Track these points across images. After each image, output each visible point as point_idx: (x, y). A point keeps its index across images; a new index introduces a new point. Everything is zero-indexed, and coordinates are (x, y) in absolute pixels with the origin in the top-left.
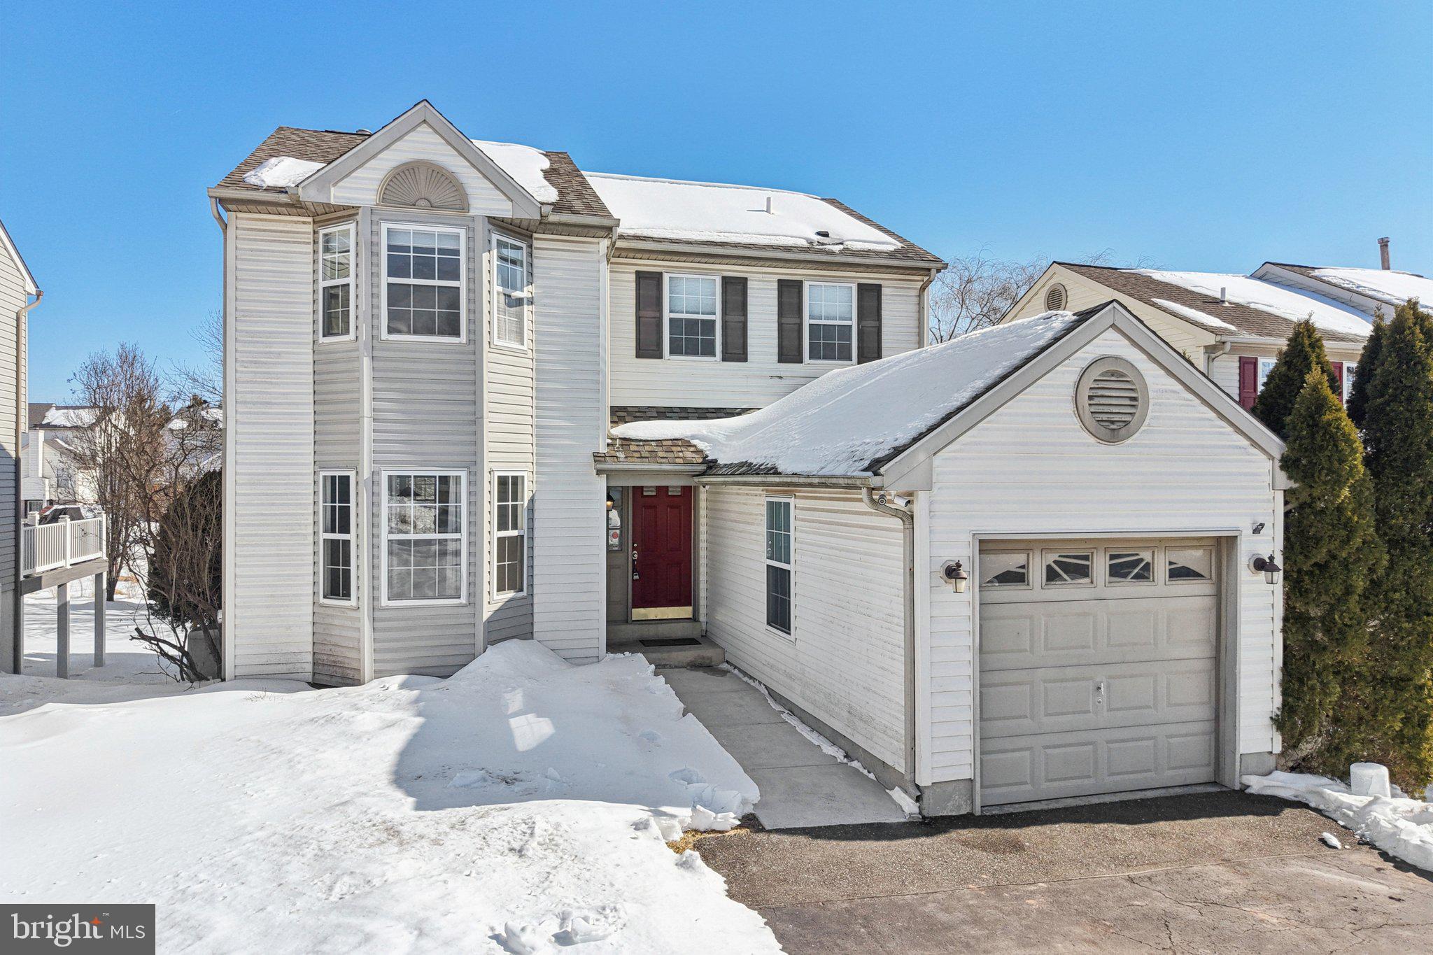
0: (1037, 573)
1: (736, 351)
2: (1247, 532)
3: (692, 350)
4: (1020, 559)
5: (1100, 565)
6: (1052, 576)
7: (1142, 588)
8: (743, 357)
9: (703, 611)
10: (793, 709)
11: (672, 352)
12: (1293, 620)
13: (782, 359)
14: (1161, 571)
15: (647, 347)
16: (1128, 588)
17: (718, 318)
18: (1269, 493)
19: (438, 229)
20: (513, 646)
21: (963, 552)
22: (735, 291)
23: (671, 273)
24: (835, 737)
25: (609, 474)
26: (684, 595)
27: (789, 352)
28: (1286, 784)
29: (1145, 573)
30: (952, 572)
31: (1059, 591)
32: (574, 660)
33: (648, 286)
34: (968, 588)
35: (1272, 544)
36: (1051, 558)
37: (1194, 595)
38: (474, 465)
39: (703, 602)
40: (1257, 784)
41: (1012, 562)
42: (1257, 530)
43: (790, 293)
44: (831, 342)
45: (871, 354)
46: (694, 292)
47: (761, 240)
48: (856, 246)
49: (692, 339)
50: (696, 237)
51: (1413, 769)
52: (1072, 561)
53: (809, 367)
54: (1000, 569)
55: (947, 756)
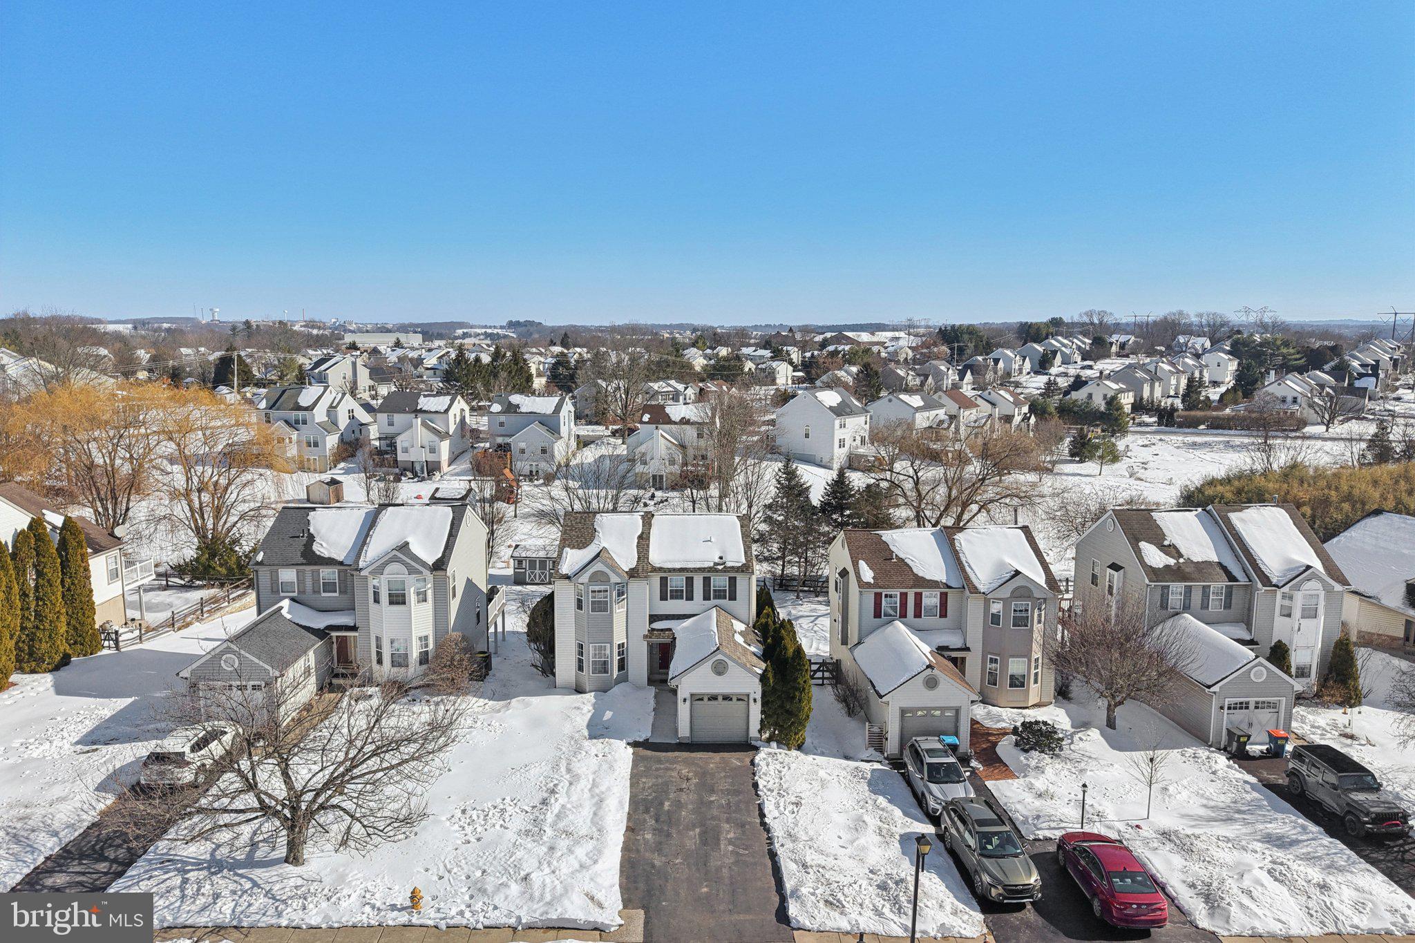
0: (705, 699)
1: (690, 597)
2: (753, 693)
3: (677, 598)
4: (702, 696)
5: (720, 698)
6: (709, 699)
7: (730, 702)
8: (692, 599)
11: (670, 598)
12: (763, 712)
13: (705, 599)
14: (734, 699)
15: (663, 597)
16: (726, 702)
17: (684, 588)
18: (758, 687)
19: (602, 587)
20: (622, 685)
21: (688, 696)
23: (670, 577)
25: (648, 641)
27: (706, 597)
28: (759, 744)
29: (731, 699)
30: (685, 700)
31: (710, 703)
33: (664, 581)
34: (688, 702)
35: (758, 696)
36: (708, 696)
37: (742, 706)
38: (611, 643)
41: (700, 697)
42: (755, 693)
43: (707, 581)
44: (720, 594)
45: (733, 597)
46: (677, 582)
47: (698, 565)
48: (729, 564)
49: (677, 595)
50: (678, 566)
51: (786, 744)
52: (713, 698)
53: (711, 602)
54: (697, 698)
55: (683, 732)
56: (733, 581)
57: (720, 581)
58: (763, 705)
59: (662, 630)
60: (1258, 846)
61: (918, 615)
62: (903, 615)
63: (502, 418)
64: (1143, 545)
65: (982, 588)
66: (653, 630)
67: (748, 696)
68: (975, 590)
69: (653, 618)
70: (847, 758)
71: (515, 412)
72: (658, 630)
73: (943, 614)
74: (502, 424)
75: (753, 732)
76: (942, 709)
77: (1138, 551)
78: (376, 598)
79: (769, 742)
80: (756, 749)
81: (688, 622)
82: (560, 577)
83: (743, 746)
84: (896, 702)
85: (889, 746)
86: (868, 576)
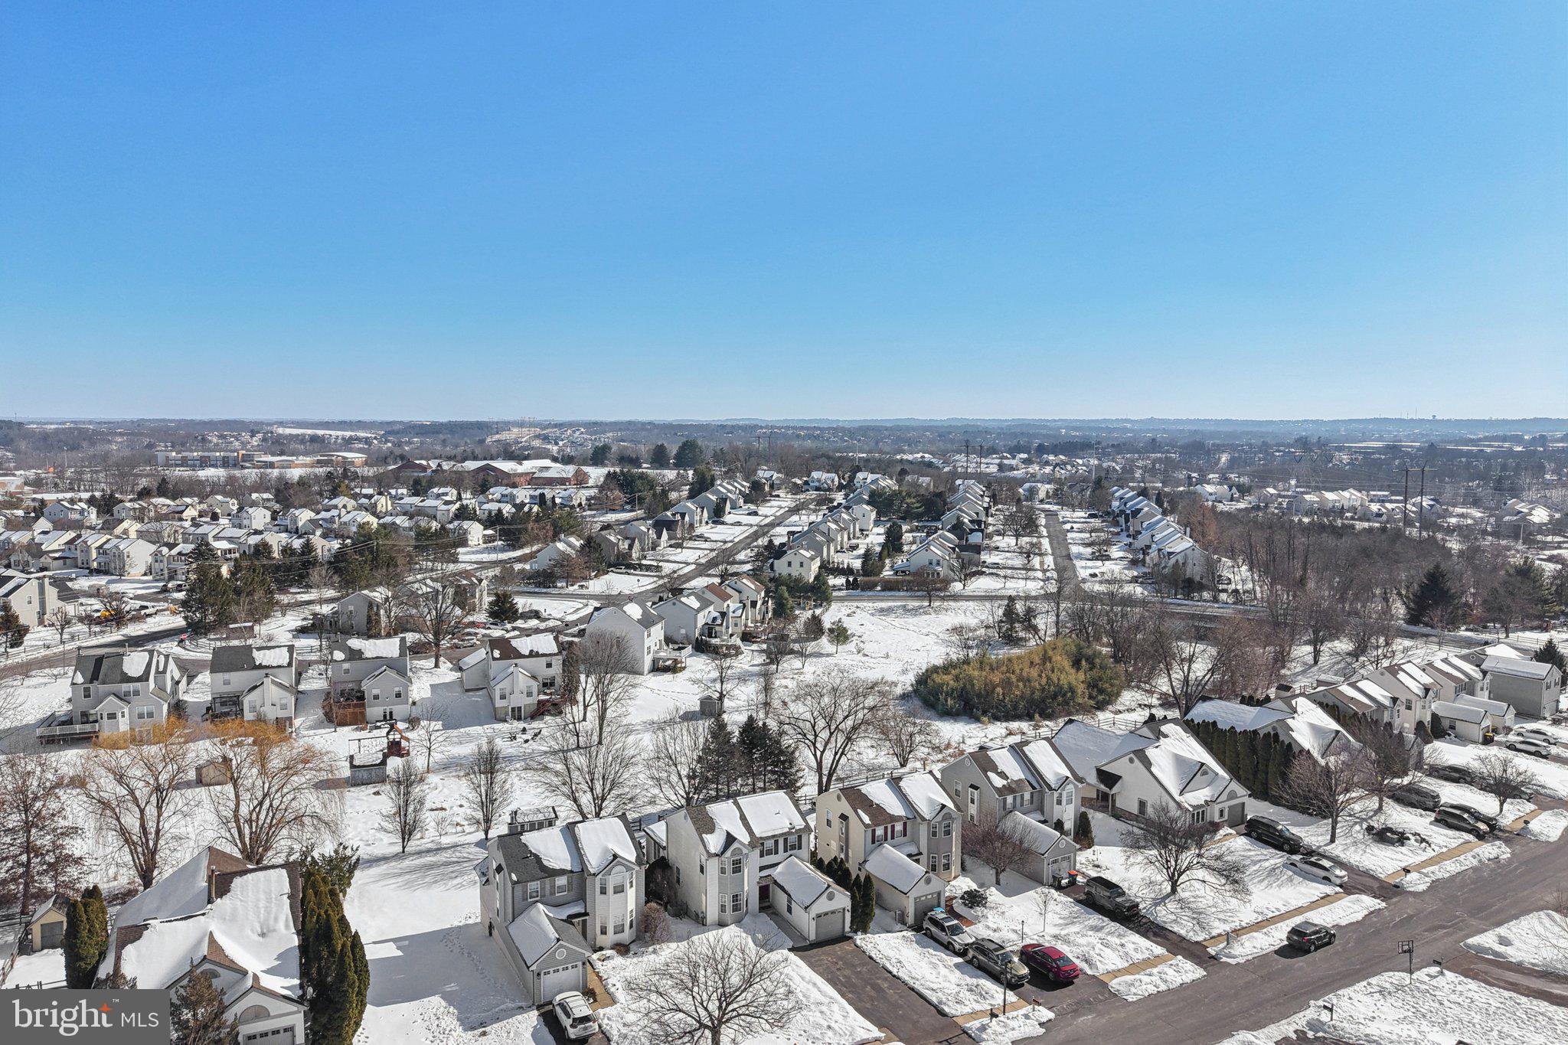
0: (823, 917)
1: (776, 853)
4: (821, 915)
5: (830, 914)
7: (835, 915)
8: (778, 854)
9: (775, 905)
10: (794, 929)
11: (767, 855)
12: (852, 916)
14: (837, 912)
15: (762, 856)
16: (833, 915)
17: (773, 847)
18: (850, 899)
19: (738, 857)
20: (747, 914)
21: (815, 916)
23: (766, 842)
24: (802, 937)
25: (759, 883)
26: (768, 899)
27: (785, 851)
28: (850, 935)
29: (835, 913)
31: (825, 917)
33: (762, 845)
34: (815, 920)
35: (849, 908)
36: (824, 914)
37: (841, 915)
38: (743, 890)
39: (771, 899)
40: (847, 935)
42: (848, 905)
43: (786, 840)
44: (793, 848)
45: (800, 847)
46: (770, 844)
47: (780, 832)
48: (798, 828)
49: (769, 853)
50: (770, 834)
51: (865, 931)
52: (826, 914)
53: (789, 853)
54: (819, 916)
55: (813, 937)
56: (800, 837)
57: (793, 839)
58: (852, 912)
59: (765, 876)
60: (1090, 933)
61: (893, 838)
62: (886, 839)
63: (346, 666)
64: (990, 774)
65: (927, 817)
66: (761, 877)
67: (844, 908)
68: (923, 819)
69: (762, 869)
70: (888, 932)
71: (361, 658)
72: (763, 876)
73: (905, 835)
74: (347, 671)
75: (847, 929)
76: (932, 894)
77: (988, 778)
78: (603, 891)
79: (856, 932)
80: (851, 938)
81: (780, 868)
82: (710, 855)
83: (843, 938)
84: (912, 895)
85: (910, 920)
86: (867, 819)
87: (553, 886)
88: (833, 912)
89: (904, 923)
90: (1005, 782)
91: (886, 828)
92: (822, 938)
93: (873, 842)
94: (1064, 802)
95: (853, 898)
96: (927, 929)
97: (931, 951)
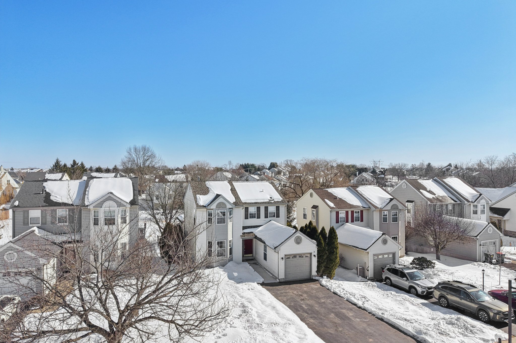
0: (291, 258)
1: (259, 217)
2: (313, 252)
3: (252, 217)
4: (289, 256)
5: (298, 256)
6: (293, 257)
7: (302, 258)
8: (260, 218)
9: (254, 255)
10: (267, 270)
11: (250, 218)
12: (318, 261)
13: (265, 218)
14: (304, 257)
15: (246, 218)
16: (300, 258)
17: (256, 213)
18: (315, 248)
19: (223, 210)
20: (231, 262)
21: (283, 256)
22: (258, 209)
23: (250, 207)
24: (272, 274)
25: (242, 238)
26: (251, 252)
27: (266, 217)
28: (317, 278)
29: (303, 257)
30: (282, 258)
31: (293, 259)
32: (238, 263)
33: (247, 209)
34: (284, 260)
35: (316, 253)
36: (292, 256)
37: (308, 259)
38: (227, 239)
39: (254, 254)
40: (314, 278)
41: (288, 257)
42: (314, 252)
43: (266, 208)
44: (272, 215)
45: (278, 216)
46: (252, 210)
47: (262, 201)
48: (276, 200)
49: (252, 216)
50: (253, 201)
51: (330, 276)
52: (295, 256)
53: (269, 219)
54: (287, 257)
55: (282, 276)
56: (278, 208)
57: (272, 209)
58: (318, 258)
59: (248, 233)
61: (352, 221)
62: (347, 221)
64: (422, 191)
65: (379, 207)
66: (244, 233)
67: (311, 254)
68: (376, 207)
69: (244, 228)
70: (351, 281)
72: (246, 233)
73: (362, 221)
75: (314, 272)
76: (388, 254)
77: (421, 193)
78: (96, 222)
79: (322, 276)
80: (317, 280)
81: (260, 228)
82: (198, 206)
83: (310, 280)
84: (372, 251)
85: (370, 273)
86: (332, 205)
87: (54, 216)
88: (301, 256)
89: (364, 276)
90: (434, 196)
91: (347, 212)
92: (291, 278)
93: (337, 222)
94: (479, 212)
95: (319, 245)
96: (387, 278)
97: (393, 293)
